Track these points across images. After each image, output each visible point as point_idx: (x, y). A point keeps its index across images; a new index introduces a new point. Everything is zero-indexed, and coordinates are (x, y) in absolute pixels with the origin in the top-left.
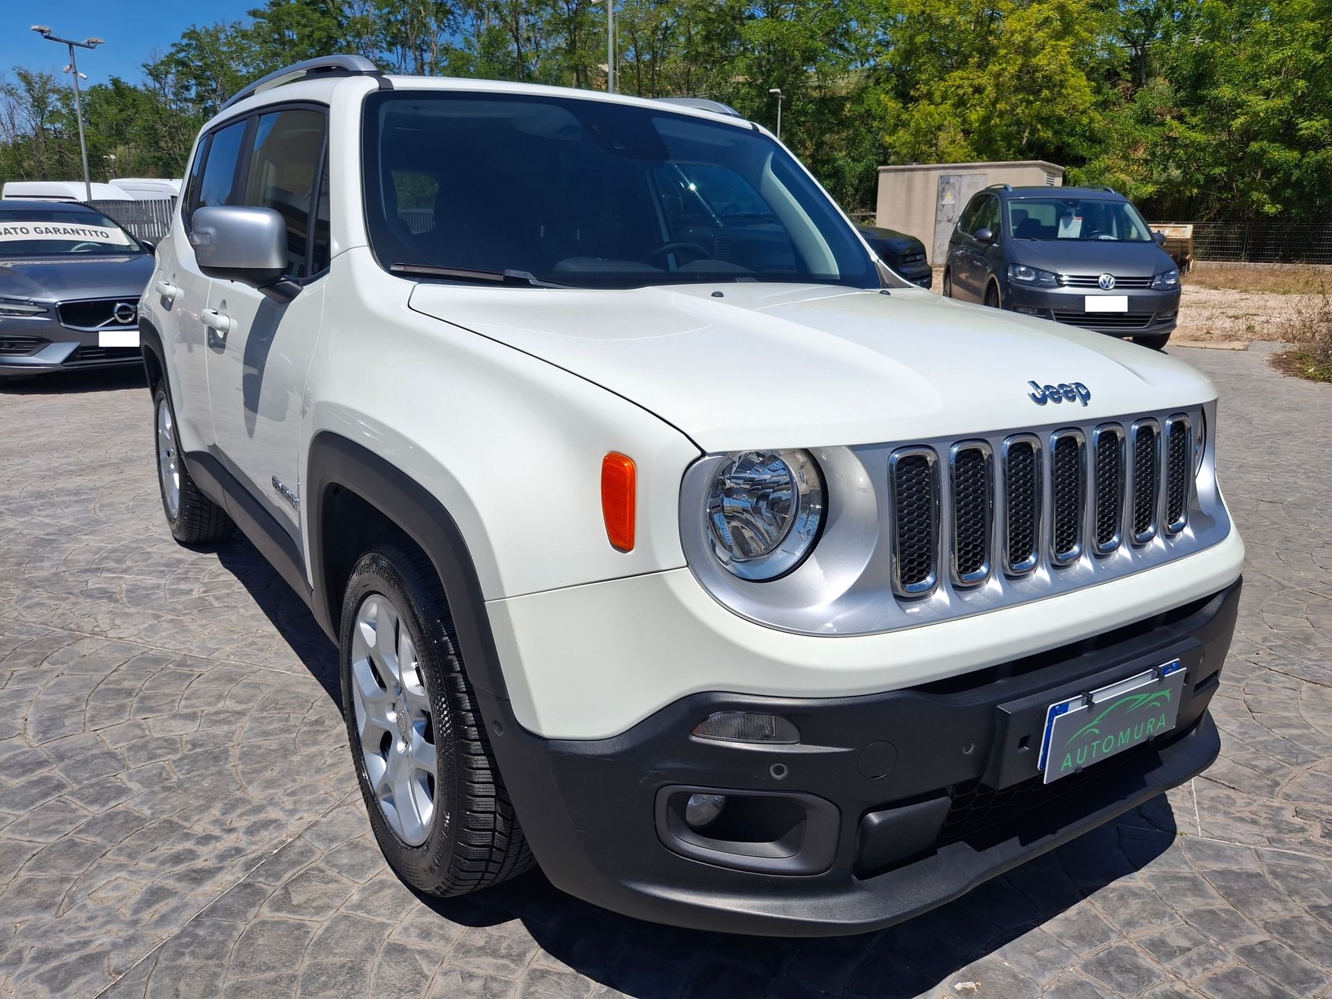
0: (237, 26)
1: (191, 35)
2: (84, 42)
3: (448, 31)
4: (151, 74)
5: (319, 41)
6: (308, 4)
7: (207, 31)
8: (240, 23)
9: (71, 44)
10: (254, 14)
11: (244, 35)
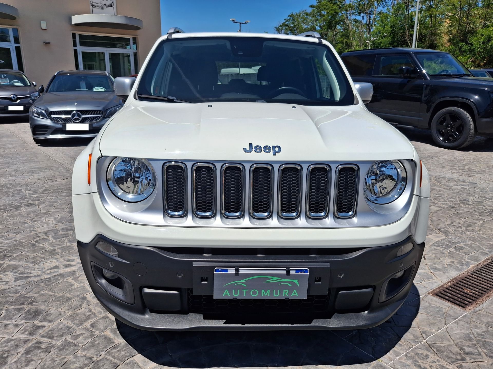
0: (305, 11)
1: (292, 15)
2: (244, 22)
3: (382, 6)
4: (277, 30)
5: (332, 14)
6: (329, 1)
7: (297, 14)
8: (306, 10)
9: (240, 23)
10: (311, 6)
11: (307, 14)
